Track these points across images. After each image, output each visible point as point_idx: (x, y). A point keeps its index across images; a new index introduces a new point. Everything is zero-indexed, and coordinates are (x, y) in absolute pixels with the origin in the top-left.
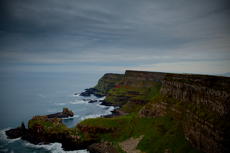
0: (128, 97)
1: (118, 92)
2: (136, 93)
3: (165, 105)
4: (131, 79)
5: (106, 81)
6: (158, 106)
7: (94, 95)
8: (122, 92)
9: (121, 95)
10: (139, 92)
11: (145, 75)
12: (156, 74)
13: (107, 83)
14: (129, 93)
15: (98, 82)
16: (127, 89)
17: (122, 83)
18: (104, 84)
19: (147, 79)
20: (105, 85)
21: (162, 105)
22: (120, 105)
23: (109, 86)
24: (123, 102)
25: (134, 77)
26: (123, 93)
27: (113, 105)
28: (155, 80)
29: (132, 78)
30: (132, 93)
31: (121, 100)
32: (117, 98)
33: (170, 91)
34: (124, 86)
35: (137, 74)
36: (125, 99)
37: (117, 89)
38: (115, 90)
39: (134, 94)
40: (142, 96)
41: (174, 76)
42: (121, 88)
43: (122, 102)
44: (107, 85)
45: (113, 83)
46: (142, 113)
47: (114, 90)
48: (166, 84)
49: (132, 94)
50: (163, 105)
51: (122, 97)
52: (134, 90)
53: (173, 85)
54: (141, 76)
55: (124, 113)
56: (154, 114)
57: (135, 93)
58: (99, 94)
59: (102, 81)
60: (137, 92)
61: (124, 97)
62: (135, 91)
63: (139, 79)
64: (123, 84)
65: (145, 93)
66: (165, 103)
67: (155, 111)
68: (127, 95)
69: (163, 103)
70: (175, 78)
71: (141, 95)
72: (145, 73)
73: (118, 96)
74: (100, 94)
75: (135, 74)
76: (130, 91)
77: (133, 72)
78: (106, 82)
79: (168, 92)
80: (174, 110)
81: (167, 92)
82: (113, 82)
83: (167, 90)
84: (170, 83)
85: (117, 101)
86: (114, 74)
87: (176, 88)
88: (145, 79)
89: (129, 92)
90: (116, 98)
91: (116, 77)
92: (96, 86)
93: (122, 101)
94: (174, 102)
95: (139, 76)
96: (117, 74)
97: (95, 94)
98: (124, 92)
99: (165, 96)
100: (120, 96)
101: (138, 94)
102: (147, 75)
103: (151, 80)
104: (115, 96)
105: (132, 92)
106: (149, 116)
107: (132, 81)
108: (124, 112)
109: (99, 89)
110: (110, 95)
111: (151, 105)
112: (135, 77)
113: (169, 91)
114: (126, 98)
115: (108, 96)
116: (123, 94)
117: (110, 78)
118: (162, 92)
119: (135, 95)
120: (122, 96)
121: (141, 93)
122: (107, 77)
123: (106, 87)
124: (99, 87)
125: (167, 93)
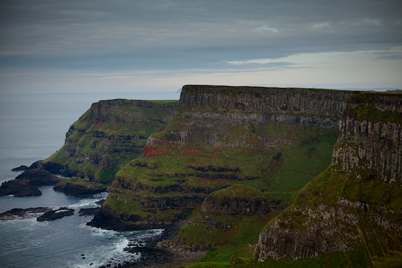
0: (198, 190)
1: (156, 171)
2: (229, 173)
3: (352, 210)
4: (205, 119)
5: (100, 130)
6: (329, 215)
7: (55, 189)
8: (173, 173)
9: (168, 182)
10: (237, 170)
11: (261, 102)
12: (298, 96)
13: (105, 141)
14: (202, 172)
15: (67, 135)
16: (193, 160)
17: (170, 137)
18: (95, 143)
19: (267, 115)
20: (99, 146)
21: (340, 209)
22: (166, 223)
23: (116, 151)
24: (180, 212)
25: (215, 110)
26: (176, 175)
27: (138, 223)
28: (298, 121)
29: (208, 115)
30: (210, 173)
31: (171, 203)
32: (156, 196)
33: (369, 156)
34: (179, 148)
35: (228, 98)
36: (186, 198)
37: (151, 161)
38: (145, 165)
39: (220, 177)
40: (251, 181)
41: (382, 102)
42: (168, 156)
43: (176, 212)
44: (106, 148)
45: (129, 138)
46: (268, 243)
47: (139, 165)
48: (352, 133)
49: (214, 178)
50: (346, 209)
51: (174, 190)
52: (217, 163)
53: (381, 132)
54: (242, 105)
55: (188, 253)
56: (314, 244)
57: (225, 173)
58: (75, 183)
59: (82, 131)
60: (231, 167)
61: (182, 190)
62: (222, 166)
63: (234, 116)
64: (174, 139)
65: (263, 171)
66: (354, 201)
67: (318, 233)
68: (192, 182)
69: (347, 202)
70: (386, 107)
71: (248, 178)
72: (257, 95)
73: (158, 190)
74: (79, 186)
75: (219, 97)
76: (202, 166)
77: (210, 92)
78: (100, 135)
79: (363, 161)
80: (385, 224)
81: (356, 160)
82: (131, 134)
83: (357, 154)
84: (369, 126)
85: (153, 206)
86: (132, 101)
87: (391, 144)
88: (261, 119)
89: (199, 169)
90: (151, 195)
91: (140, 115)
92: (59, 153)
93: (174, 206)
94: (384, 196)
95: (237, 105)
96: (145, 102)
97: (58, 184)
98: (180, 170)
99: (353, 177)
100: (167, 189)
101: (234, 178)
102: (265, 101)
103: (281, 118)
104: (147, 187)
105: (211, 168)
106: (297, 255)
107: (209, 126)
108: (187, 249)
109: (72, 164)
110: (124, 184)
111: (300, 214)
112: (220, 109)
113: (365, 158)
114: (190, 195)
115: (118, 189)
116: (177, 179)
117: (118, 120)
118: (340, 162)
119: (224, 182)
120: (173, 188)
121: (246, 174)
122: (105, 114)
123: (104, 156)
124: (72, 155)
125: (357, 165)
